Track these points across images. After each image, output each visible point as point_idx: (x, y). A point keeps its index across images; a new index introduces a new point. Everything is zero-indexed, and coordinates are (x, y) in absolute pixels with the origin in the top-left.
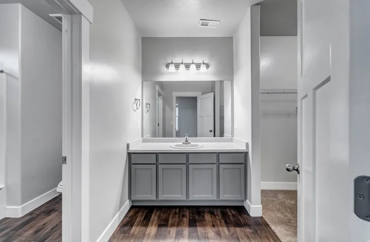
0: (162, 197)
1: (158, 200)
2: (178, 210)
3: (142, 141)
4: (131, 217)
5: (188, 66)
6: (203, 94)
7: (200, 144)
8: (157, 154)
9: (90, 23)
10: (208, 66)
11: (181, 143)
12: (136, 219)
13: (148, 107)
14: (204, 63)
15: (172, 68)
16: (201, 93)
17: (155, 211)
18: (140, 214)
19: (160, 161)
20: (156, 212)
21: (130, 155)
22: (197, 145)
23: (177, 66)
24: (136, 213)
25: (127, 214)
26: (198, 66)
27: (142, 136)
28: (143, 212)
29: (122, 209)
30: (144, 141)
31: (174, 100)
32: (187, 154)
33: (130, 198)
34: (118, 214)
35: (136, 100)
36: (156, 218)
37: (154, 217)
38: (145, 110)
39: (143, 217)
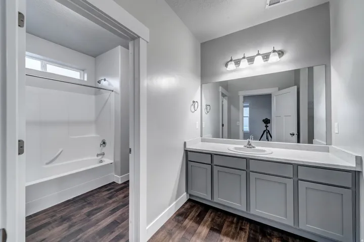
0: (217, 199)
1: (212, 201)
2: (235, 219)
3: (200, 140)
4: (187, 209)
5: (251, 60)
6: (279, 89)
7: (268, 150)
8: (212, 155)
9: (147, 42)
10: (281, 53)
11: (242, 146)
12: (191, 212)
13: (208, 109)
14: (274, 51)
15: (232, 66)
16: (278, 88)
17: (210, 211)
18: (195, 209)
19: (215, 162)
20: (211, 213)
21: (186, 152)
22: (264, 151)
23: (237, 62)
24: (192, 207)
25: (184, 205)
26: (266, 57)
27: (201, 136)
28: (198, 208)
29: (179, 199)
30: (203, 141)
31: (241, 99)
32: (247, 160)
33: (187, 191)
34: (175, 203)
35: (194, 102)
36: (210, 219)
37: (208, 218)
38: (204, 111)
39: (197, 214)
